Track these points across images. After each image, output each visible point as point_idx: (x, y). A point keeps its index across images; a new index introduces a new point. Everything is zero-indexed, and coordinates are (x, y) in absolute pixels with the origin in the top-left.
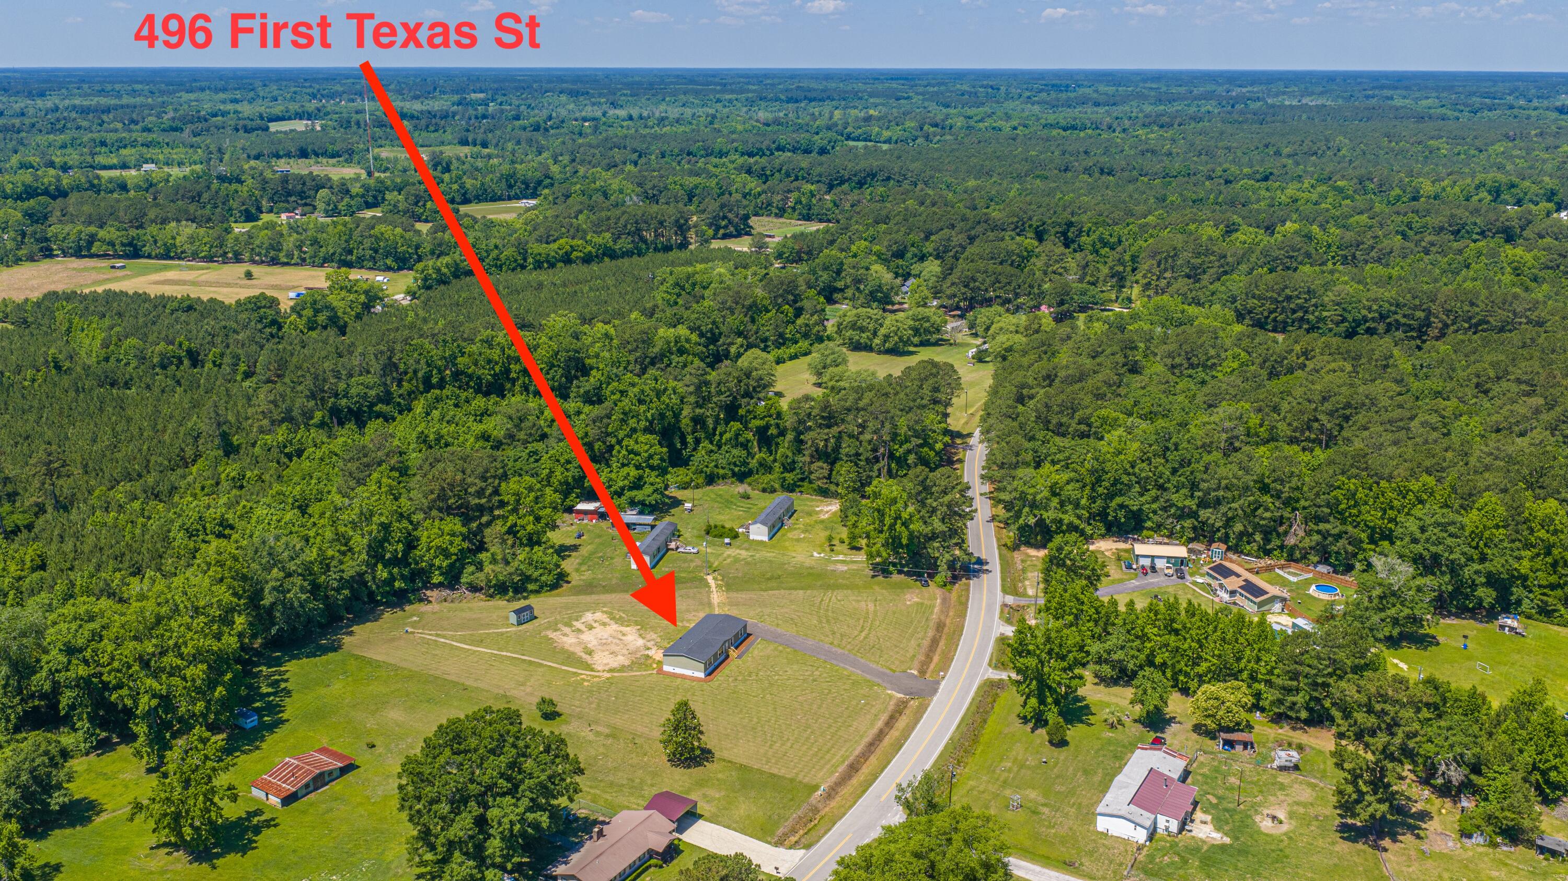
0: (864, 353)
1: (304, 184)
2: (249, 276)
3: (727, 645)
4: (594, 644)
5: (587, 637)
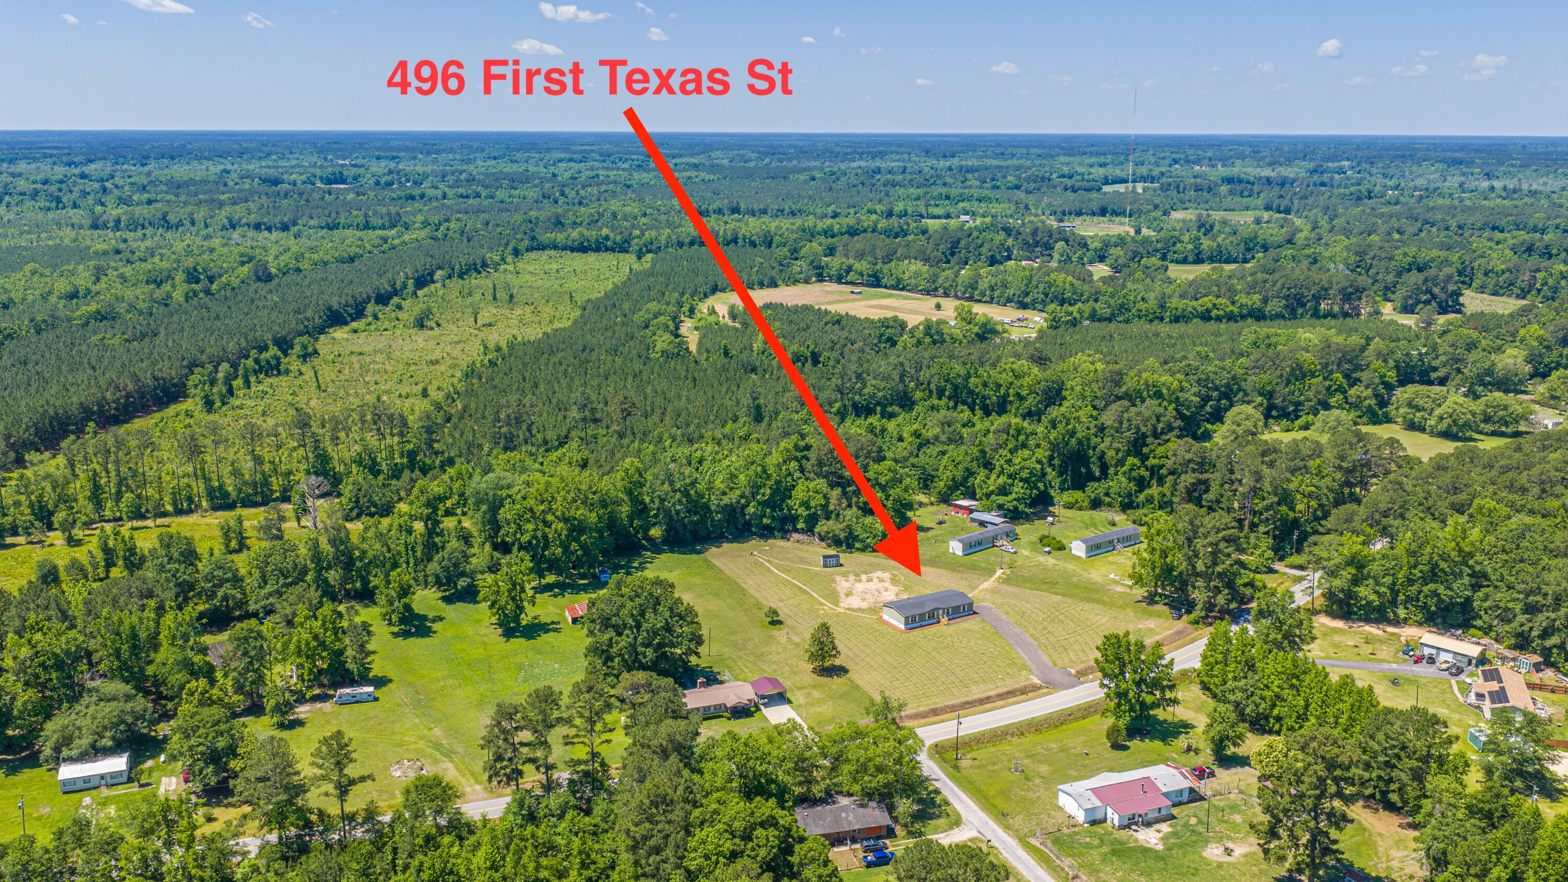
0: (1417, 433)
1: (1051, 236)
2: (938, 307)
3: (941, 612)
4: (859, 590)
5: (859, 585)
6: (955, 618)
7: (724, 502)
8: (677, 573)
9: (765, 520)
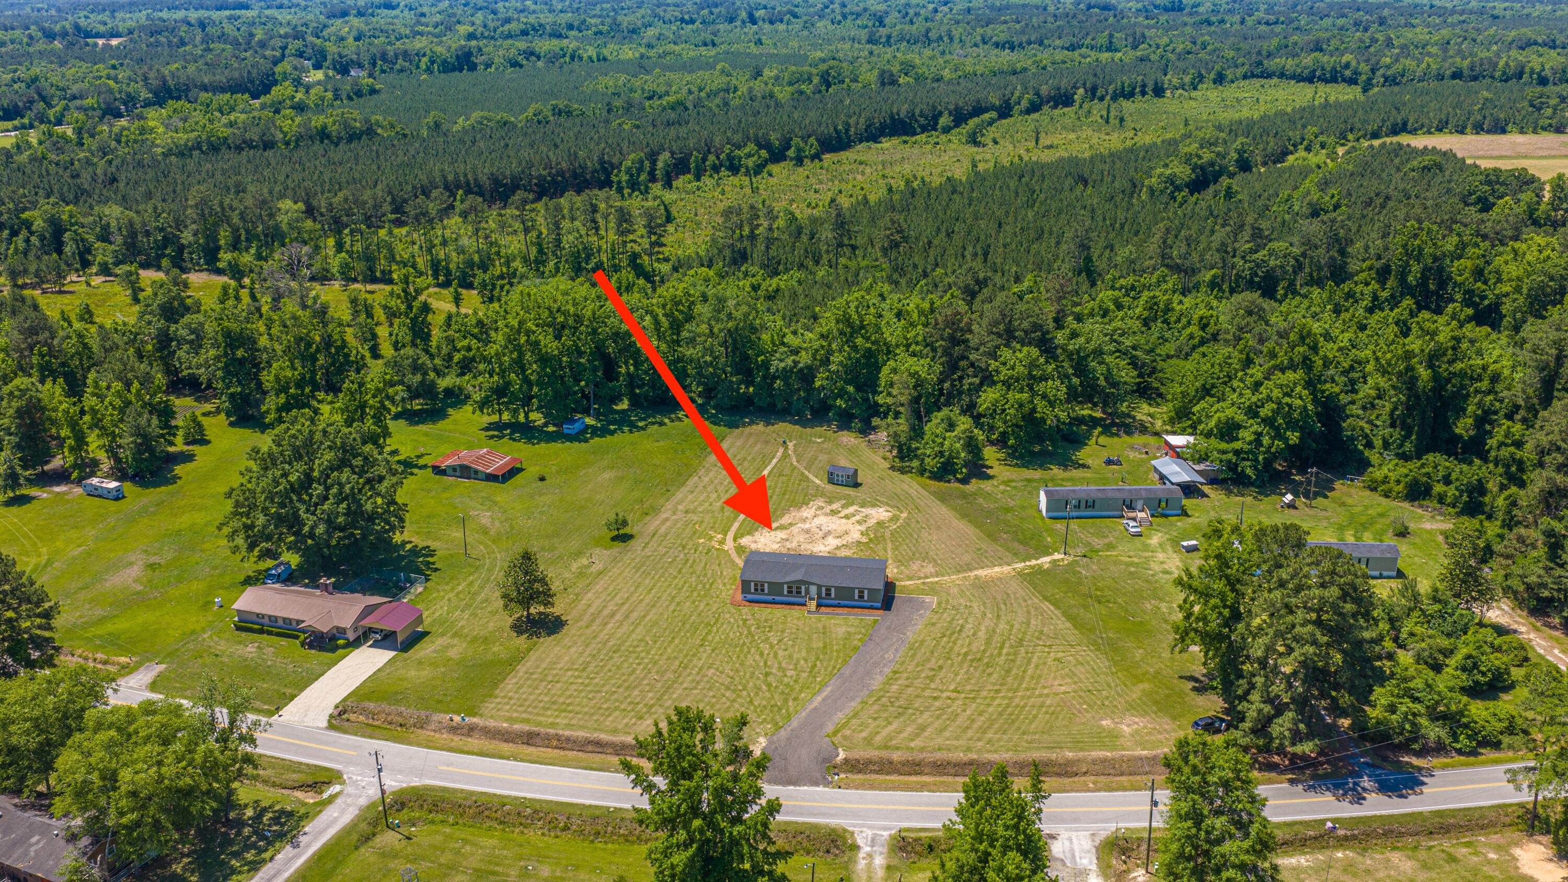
3: (813, 589)
4: (807, 526)
5: (822, 520)
6: (839, 606)
7: (782, 365)
8: (662, 444)
9: (839, 402)
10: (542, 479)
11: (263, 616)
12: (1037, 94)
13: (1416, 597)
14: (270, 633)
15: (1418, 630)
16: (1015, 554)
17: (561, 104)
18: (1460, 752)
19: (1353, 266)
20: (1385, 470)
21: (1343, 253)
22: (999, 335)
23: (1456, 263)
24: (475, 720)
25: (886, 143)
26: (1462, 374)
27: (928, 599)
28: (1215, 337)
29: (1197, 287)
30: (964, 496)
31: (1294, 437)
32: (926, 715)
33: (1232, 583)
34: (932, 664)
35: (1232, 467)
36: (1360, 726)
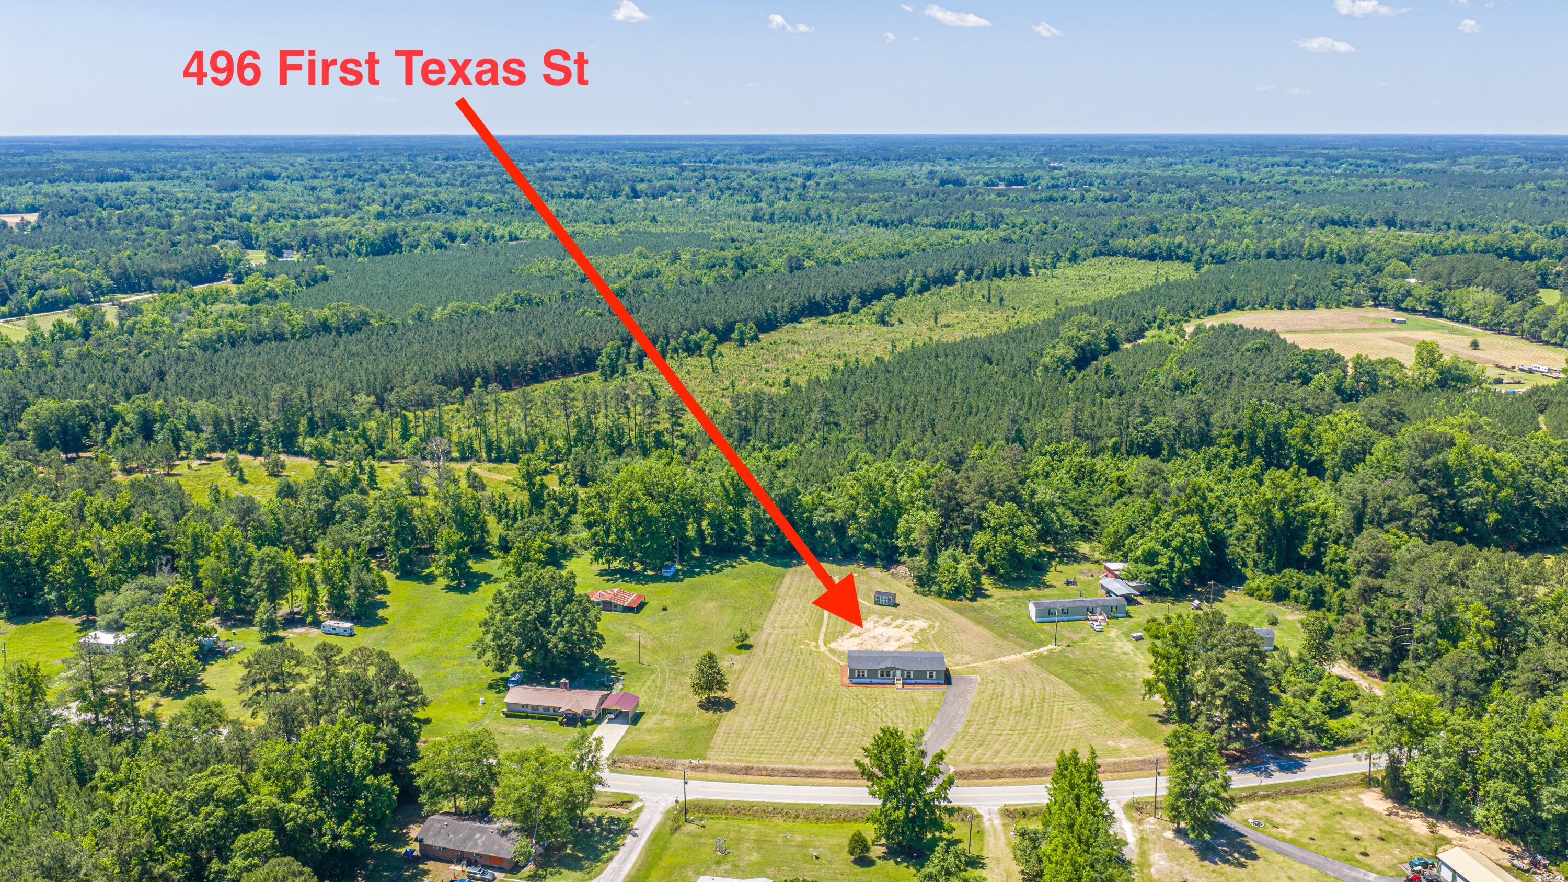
2: (1475, 345)
3: (898, 673)
4: (872, 634)
5: (880, 630)
6: (916, 684)
7: (823, 519)
8: (739, 581)
9: (866, 546)
10: (665, 609)
11: (527, 706)
12: (925, 276)
13: (1289, 659)
14: (533, 718)
15: (1292, 679)
16: (1022, 647)
17: (523, 292)
18: (1325, 748)
19: (1215, 432)
20: (1257, 581)
21: (1208, 423)
22: (984, 494)
23: (1290, 431)
24: (707, 762)
25: (808, 324)
26: (1302, 513)
27: (974, 677)
28: (1130, 491)
29: (1102, 450)
30: (975, 610)
31: (1197, 561)
32: (997, 745)
33: (1183, 649)
34: (990, 715)
35: (1155, 582)
36: (1265, 738)
